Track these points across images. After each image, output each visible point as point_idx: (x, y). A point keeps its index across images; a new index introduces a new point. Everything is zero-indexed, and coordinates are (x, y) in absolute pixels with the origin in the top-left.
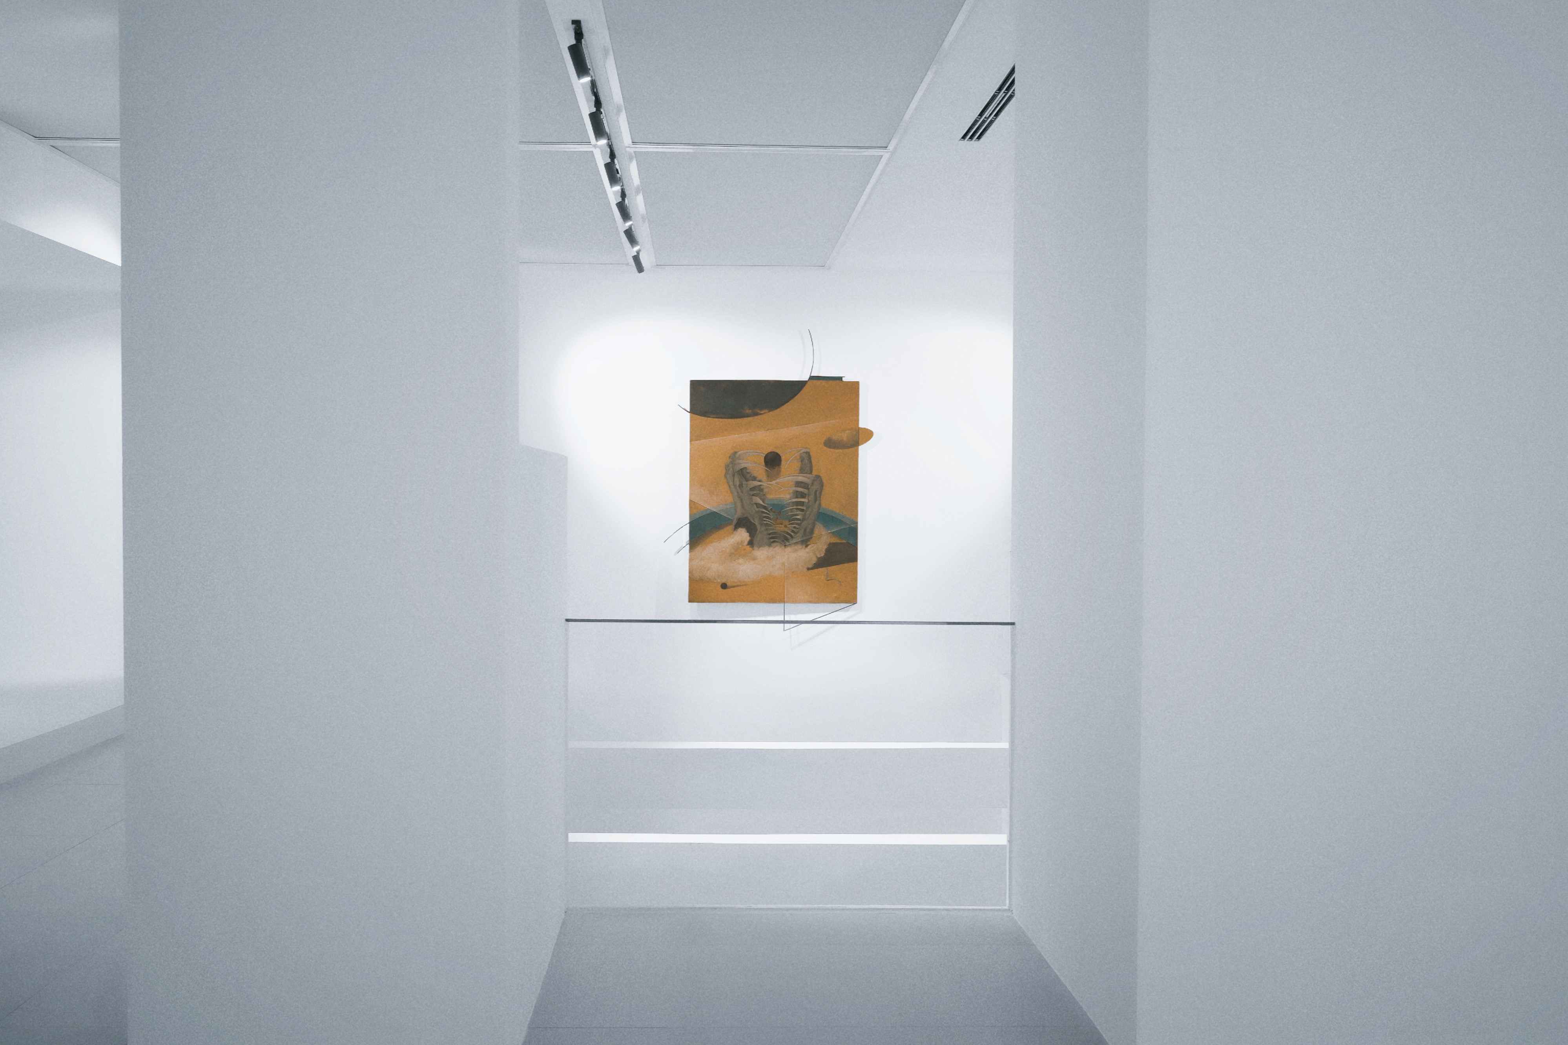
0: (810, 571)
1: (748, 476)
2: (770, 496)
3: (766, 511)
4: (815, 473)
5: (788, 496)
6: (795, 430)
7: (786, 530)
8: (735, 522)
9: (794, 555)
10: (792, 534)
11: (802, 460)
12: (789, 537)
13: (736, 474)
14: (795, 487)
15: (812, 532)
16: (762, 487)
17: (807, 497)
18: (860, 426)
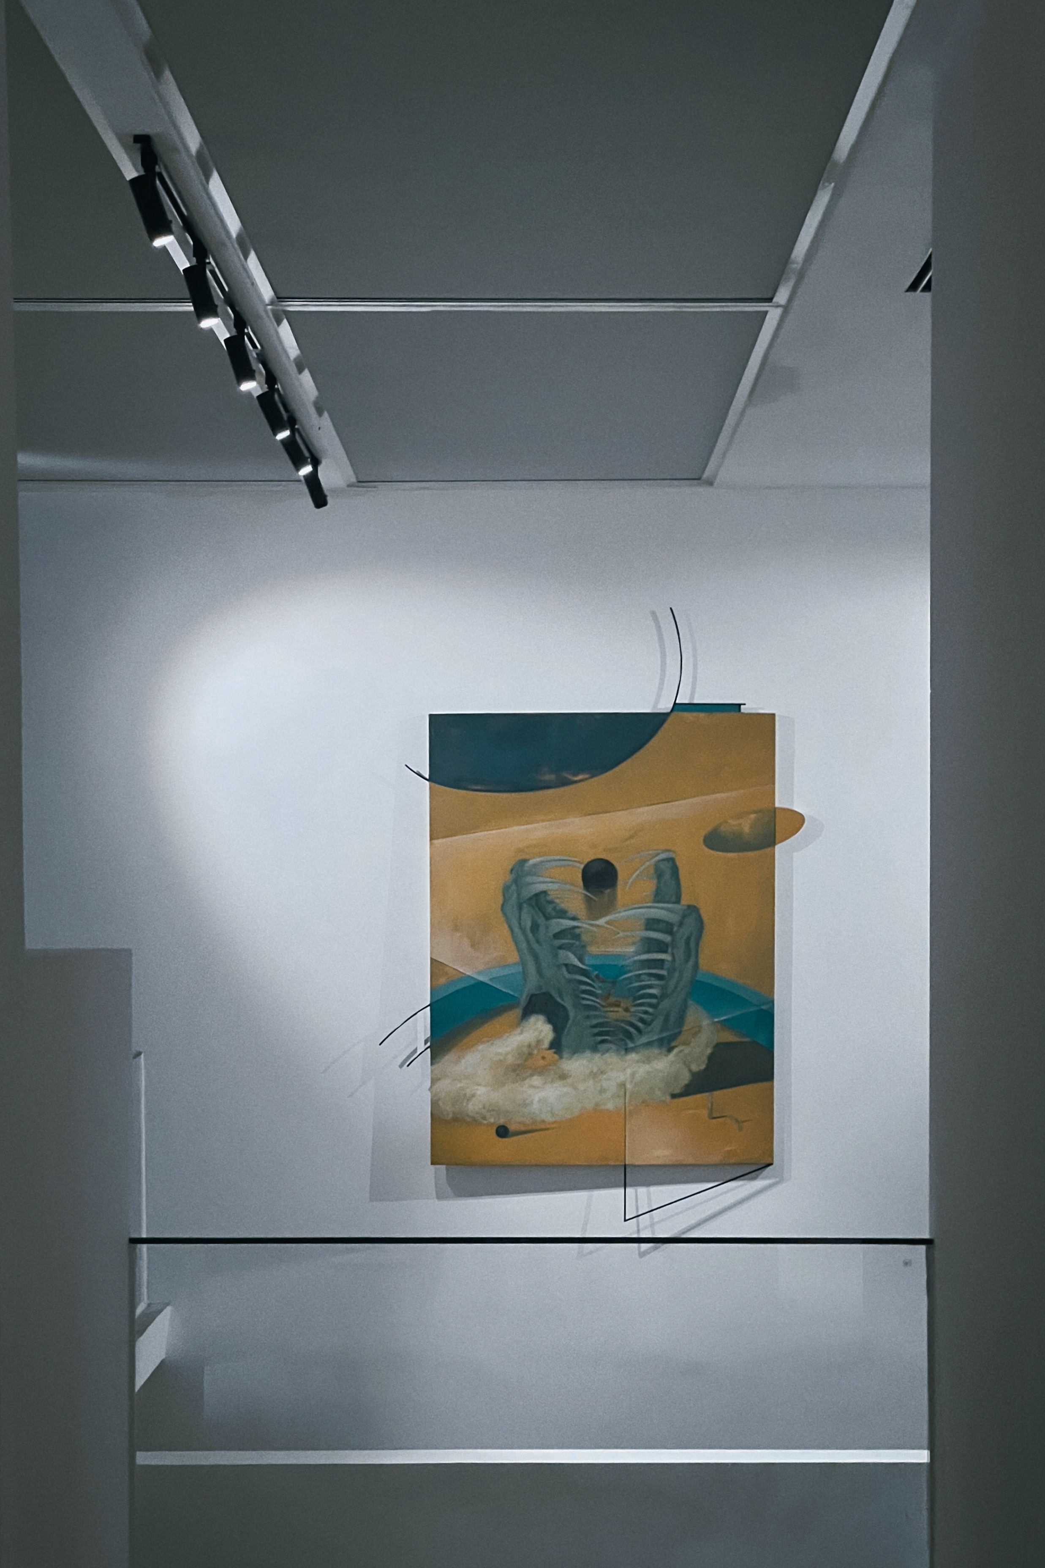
0: (676, 1100)
1: (549, 909)
2: (593, 950)
3: (588, 980)
4: (685, 901)
5: (632, 949)
6: (644, 814)
7: (627, 1016)
8: (523, 1000)
9: (642, 1070)
10: (640, 1025)
11: (659, 875)
12: (632, 1030)
13: (525, 905)
14: (647, 929)
15: (681, 1020)
16: (577, 931)
17: (670, 950)
18: (777, 805)
